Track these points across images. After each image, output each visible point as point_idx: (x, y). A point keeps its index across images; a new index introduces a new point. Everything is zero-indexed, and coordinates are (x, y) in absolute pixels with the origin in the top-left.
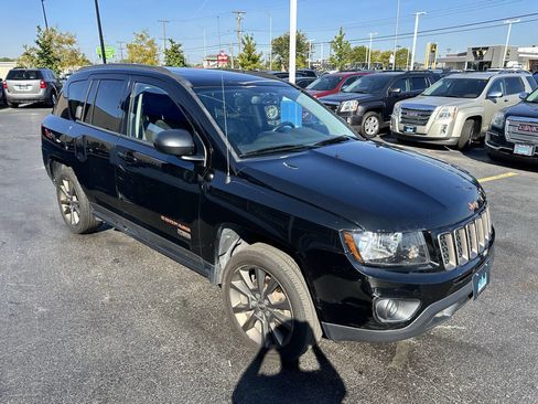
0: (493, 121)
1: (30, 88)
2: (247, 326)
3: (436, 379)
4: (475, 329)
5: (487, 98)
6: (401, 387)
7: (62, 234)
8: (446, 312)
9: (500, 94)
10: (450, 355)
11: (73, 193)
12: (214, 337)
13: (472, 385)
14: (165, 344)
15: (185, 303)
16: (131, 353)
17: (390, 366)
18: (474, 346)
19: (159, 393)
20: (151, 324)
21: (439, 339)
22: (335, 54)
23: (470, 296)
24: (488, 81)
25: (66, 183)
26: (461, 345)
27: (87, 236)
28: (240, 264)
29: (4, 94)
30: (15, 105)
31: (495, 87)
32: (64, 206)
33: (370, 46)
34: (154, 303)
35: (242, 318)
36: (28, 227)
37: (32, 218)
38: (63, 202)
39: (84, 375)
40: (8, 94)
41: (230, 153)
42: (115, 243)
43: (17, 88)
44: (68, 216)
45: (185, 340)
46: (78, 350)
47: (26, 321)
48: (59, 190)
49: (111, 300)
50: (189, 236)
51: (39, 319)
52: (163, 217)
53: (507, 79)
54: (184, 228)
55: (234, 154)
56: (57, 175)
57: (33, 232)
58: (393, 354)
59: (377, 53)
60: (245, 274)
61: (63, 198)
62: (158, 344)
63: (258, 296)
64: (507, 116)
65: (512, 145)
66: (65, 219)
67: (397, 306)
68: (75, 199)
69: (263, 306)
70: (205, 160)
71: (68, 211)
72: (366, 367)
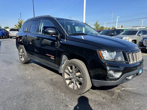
0: (140, 41)
1: (15, 33)
2: (69, 84)
3: (127, 101)
4: (139, 89)
5: (138, 35)
6: (116, 103)
7: (19, 64)
8: (130, 78)
9: (141, 34)
10: (131, 95)
11: (23, 52)
12: (59, 88)
13: (139, 103)
14: (45, 89)
15: (52, 80)
16: (35, 90)
17: (113, 97)
18: (139, 94)
19: (42, 101)
20: (41, 84)
21: (128, 91)
22: (95, 27)
23: (137, 74)
24: (138, 31)
25: (21, 49)
26: (134, 93)
27: (26, 64)
28: (67, 65)
29: (9, 35)
30: (11, 38)
31: (140, 32)
32: (20, 56)
33: (105, 26)
34: (43, 80)
35: (68, 82)
36: (10, 62)
37: (11, 60)
38: (20, 55)
39: (20, 95)
40: (10, 35)
41: (66, 34)
42: (33, 66)
43: (12, 33)
44: (21, 59)
45: (51, 88)
46: (19, 90)
47: (6, 82)
48: (19, 52)
49: (30, 78)
50: (54, 59)
51: (10, 82)
52: (47, 54)
53: (143, 31)
54: (52, 56)
55: (67, 34)
56: (19, 48)
57: (11, 63)
58: (114, 94)
59: (107, 28)
60: (69, 68)
61: (20, 54)
62: (43, 89)
63: (73, 74)
64: (144, 39)
65: (146, 47)
66: (20, 60)
67: (115, 73)
68: (23, 54)
69: (74, 77)
70: (59, 36)
71: (21, 58)
72: (105, 97)
